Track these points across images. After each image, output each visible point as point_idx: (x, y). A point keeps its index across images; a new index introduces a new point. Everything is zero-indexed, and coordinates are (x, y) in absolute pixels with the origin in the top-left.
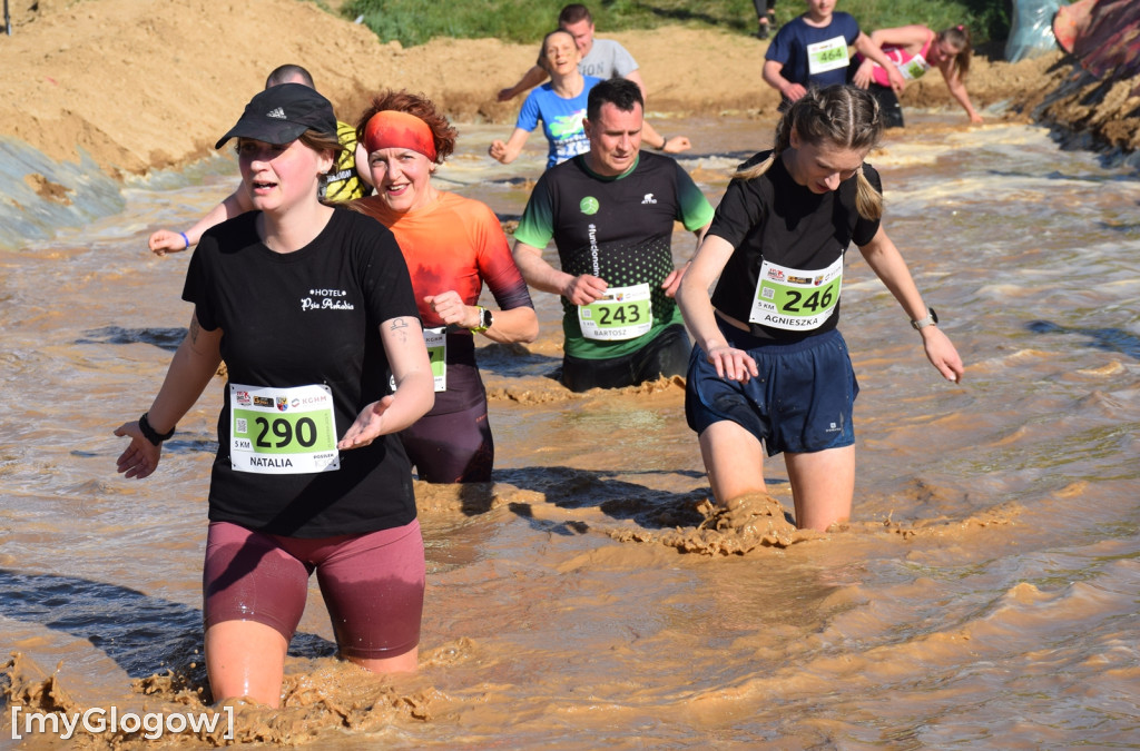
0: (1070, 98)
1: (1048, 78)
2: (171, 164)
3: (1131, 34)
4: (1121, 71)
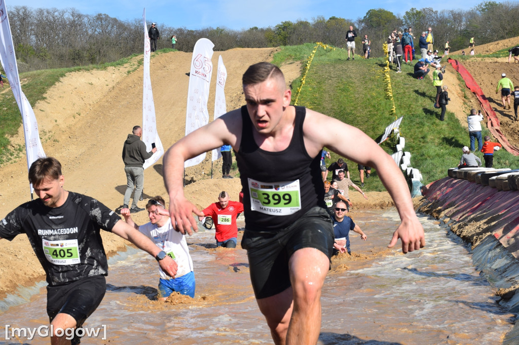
0: (425, 206)
1: (420, 202)
3: (438, 193)
4: (436, 201)
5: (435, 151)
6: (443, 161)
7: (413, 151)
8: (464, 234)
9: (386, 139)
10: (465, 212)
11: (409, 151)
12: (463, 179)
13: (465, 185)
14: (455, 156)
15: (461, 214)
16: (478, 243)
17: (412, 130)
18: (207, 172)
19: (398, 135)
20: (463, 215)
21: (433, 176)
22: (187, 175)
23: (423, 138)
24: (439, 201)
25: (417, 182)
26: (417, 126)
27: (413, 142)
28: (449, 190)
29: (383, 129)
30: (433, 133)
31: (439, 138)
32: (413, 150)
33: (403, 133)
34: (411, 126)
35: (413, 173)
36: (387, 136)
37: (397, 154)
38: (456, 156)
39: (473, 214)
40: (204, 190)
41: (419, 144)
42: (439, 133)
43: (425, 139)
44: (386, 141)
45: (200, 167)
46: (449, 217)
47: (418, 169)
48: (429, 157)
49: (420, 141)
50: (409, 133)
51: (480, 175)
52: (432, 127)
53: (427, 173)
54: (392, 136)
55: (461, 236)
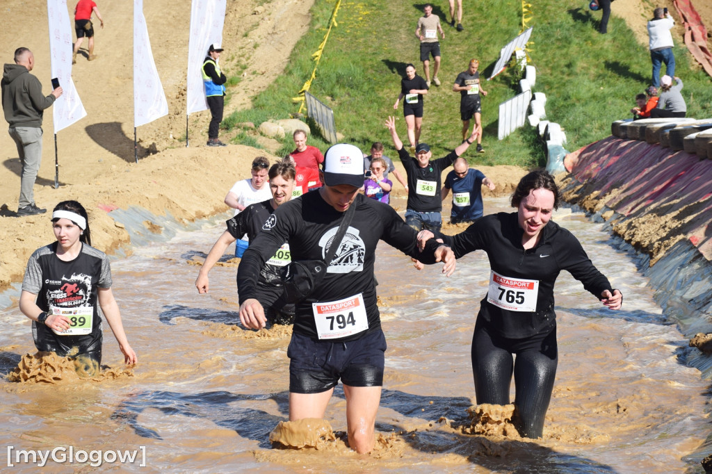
0: (571, 191)
1: (562, 183)
2: (204, 216)
3: (594, 166)
4: (590, 181)
5: (589, 90)
6: (604, 107)
7: (550, 92)
8: (637, 238)
9: (502, 69)
10: (640, 200)
11: (544, 91)
12: (638, 140)
13: (640, 152)
14: (625, 98)
15: (633, 204)
16: (662, 254)
17: (549, 53)
18: (177, 136)
19: (524, 63)
20: (637, 205)
21: (585, 136)
22: (141, 141)
23: (569, 66)
24: (594, 180)
25: (557, 148)
26: (558, 44)
27: (551, 75)
28: (614, 160)
29: (496, 51)
30: (587, 56)
31: (597, 66)
32: (551, 89)
33: (533, 58)
34: (546, 45)
35: (550, 130)
36: (503, 64)
37: (520, 96)
38: (627, 99)
39: (654, 202)
40: (173, 168)
41: (562, 79)
42: (597, 56)
43: (572, 69)
44: (502, 72)
45: (165, 125)
46: (611, 209)
47: (560, 123)
48: (578, 100)
49: (563, 73)
50: (543, 57)
51: (667, 132)
52: (584, 47)
53: (576, 130)
54: (512, 65)
55: (633, 243)
